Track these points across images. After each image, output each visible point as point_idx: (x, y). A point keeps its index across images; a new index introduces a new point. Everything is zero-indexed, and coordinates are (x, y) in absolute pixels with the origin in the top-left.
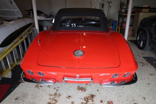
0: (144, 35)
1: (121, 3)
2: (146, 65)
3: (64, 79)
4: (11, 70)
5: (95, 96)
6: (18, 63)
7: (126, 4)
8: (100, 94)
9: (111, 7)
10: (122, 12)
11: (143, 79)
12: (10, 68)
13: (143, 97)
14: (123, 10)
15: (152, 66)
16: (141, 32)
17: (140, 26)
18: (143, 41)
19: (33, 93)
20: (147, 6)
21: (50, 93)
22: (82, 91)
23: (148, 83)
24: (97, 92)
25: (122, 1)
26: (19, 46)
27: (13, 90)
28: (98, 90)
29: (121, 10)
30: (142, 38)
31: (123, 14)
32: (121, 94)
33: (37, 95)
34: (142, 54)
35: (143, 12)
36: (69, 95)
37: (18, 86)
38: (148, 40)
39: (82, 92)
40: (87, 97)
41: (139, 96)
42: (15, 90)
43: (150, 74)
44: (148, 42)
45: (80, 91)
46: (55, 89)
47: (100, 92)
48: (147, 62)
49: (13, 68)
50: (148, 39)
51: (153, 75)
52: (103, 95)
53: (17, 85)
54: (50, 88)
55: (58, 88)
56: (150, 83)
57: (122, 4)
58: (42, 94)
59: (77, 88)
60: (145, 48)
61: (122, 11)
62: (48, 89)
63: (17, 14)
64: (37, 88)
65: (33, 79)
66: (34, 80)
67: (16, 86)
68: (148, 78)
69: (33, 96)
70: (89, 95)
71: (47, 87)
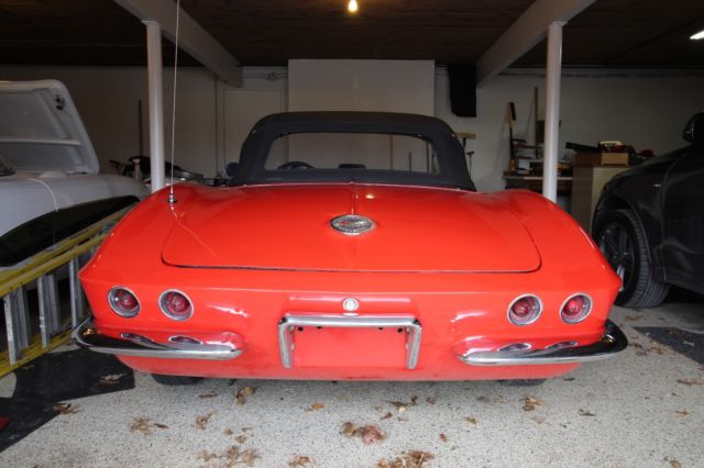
0: (624, 237)
1: (512, 140)
2: (653, 353)
3: (284, 320)
4: (17, 371)
5: (429, 456)
6: (54, 345)
7: (531, 141)
8: (454, 448)
9: (473, 156)
10: (520, 172)
11: (652, 398)
12: (13, 361)
13: (666, 459)
14: (524, 165)
15: (682, 356)
16: (608, 231)
17: (601, 205)
18: (624, 266)
19: (121, 448)
20: (619, 143)
21: (207, 448)
22: (367, 439)
23: (681, 410)
24: (441, 441)
25: (514, 133)
26: (72, 267)
27: (17, 440)
28: (442, 436)
29: (516, 165)
30: (619, 256)
31: (526, 178)
32: (559, 450)
33: (139, 457)
34: (628, 318)
35: (606, 165)
36: (303, 452)
37: (44, 426)
38: (643, 257)
39: (364, 441)
40: (395, 460)
41: (647, 455)
42: (27, 438)
43: (680, 382)
44: (644, 264)
45: (358, 439)
46: (230, 432)
47: (453, 444)
48: (655, 344)
49: (26, 365)
50: (642, 251)
51: (695, 383)
52: (470, 454)
53: (39, 420)
54: (207, 430)
55: (244, 430)
56: (688, 411)
57: (515, 143)
58: (165, 452)
59: (342, 430)
60: (638, 293)
61: (518, 169)
62: (196, 437)
63: (77, 161)
64: (139, 431)
65: (132, 335)
66: (137, 341)
67: (30, 425)
68: (674, 394)
69: (117, 459)
70: (403, 453)
71: (192, 426)
